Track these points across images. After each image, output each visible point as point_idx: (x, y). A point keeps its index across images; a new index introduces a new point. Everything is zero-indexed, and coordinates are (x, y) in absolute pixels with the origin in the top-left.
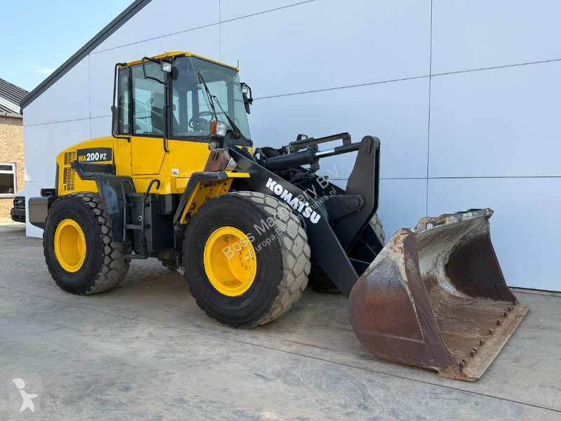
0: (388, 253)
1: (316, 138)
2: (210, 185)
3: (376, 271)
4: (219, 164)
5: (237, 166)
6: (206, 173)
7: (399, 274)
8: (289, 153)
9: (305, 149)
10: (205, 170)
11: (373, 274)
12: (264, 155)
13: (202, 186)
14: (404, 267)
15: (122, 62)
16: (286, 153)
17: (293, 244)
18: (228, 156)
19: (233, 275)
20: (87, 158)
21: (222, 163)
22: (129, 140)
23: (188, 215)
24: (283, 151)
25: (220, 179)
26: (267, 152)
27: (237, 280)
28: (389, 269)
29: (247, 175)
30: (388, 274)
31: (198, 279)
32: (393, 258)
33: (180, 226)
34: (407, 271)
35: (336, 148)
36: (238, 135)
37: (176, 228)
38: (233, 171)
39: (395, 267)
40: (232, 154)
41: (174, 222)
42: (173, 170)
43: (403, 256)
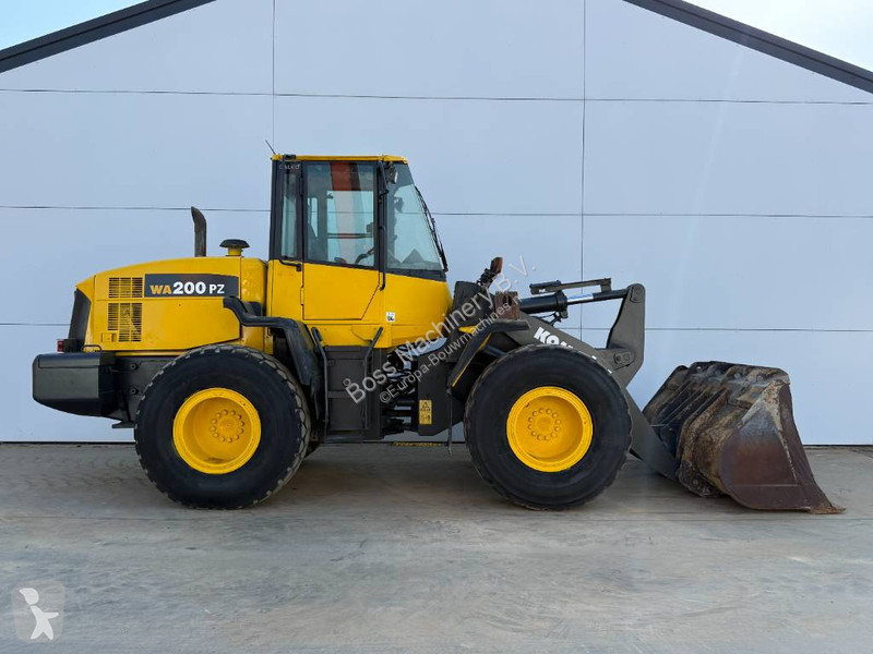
0: (762, 405)
3: (749, 423)
7: (773, 424)
11: (746, 427)
14: (779, 418)
15: (290, 154)
20: (173, 289)
22: (299, 268)
28: (763, 420)
30: (762, 424)
32: (767, 409)
33: (452, 389)
34: (782, 421)
35: (593, 295)
39: (769, 418)
43: (777, 406)
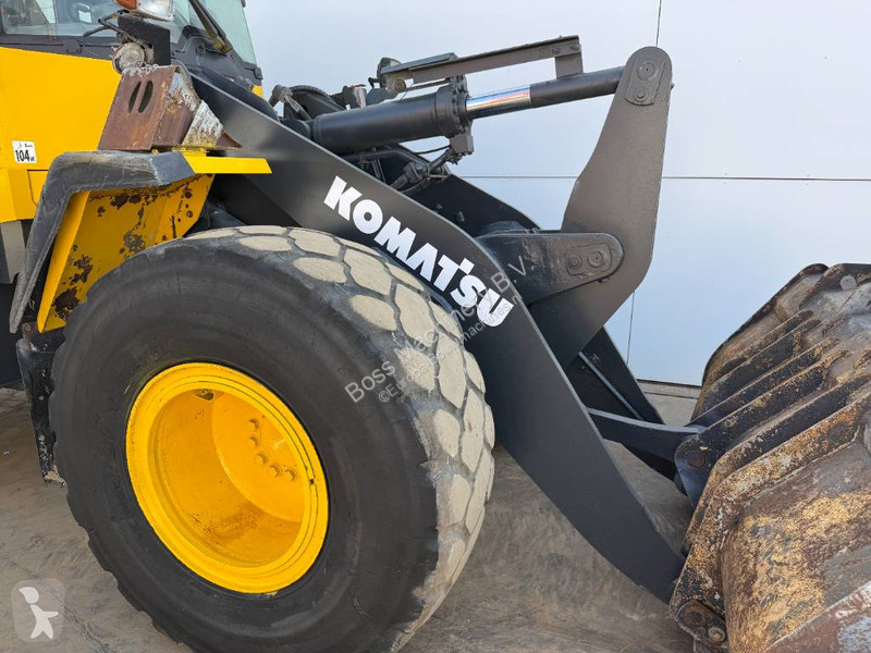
1: (461, 55)
2: (136, 199)
4: (153, 123)
5: (225, 136)
6: (106, 157)
8: (363, 104)
9: (434, 89)
10: (103, 147)
12: (297, 107)
13: (106, 202)
16: (355, 105)
17: (463, 429)
18: (188, 95)
19: (237, 493)
21: (168, 121)
23: (64, 302)
24: (346, 97)
25: (159, 180)
26: (306, 97)
27: (250, 506)
29: (259, 166)
31: (115, 524)
33: (36, 338)
35: (533, 88)
36: (218, 44)
37: (23, 347)
38: (212, 153)
40: (201, 92)
41: (13, 330)
42: (16, 145)
